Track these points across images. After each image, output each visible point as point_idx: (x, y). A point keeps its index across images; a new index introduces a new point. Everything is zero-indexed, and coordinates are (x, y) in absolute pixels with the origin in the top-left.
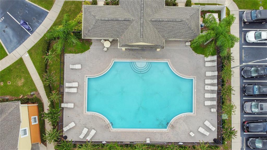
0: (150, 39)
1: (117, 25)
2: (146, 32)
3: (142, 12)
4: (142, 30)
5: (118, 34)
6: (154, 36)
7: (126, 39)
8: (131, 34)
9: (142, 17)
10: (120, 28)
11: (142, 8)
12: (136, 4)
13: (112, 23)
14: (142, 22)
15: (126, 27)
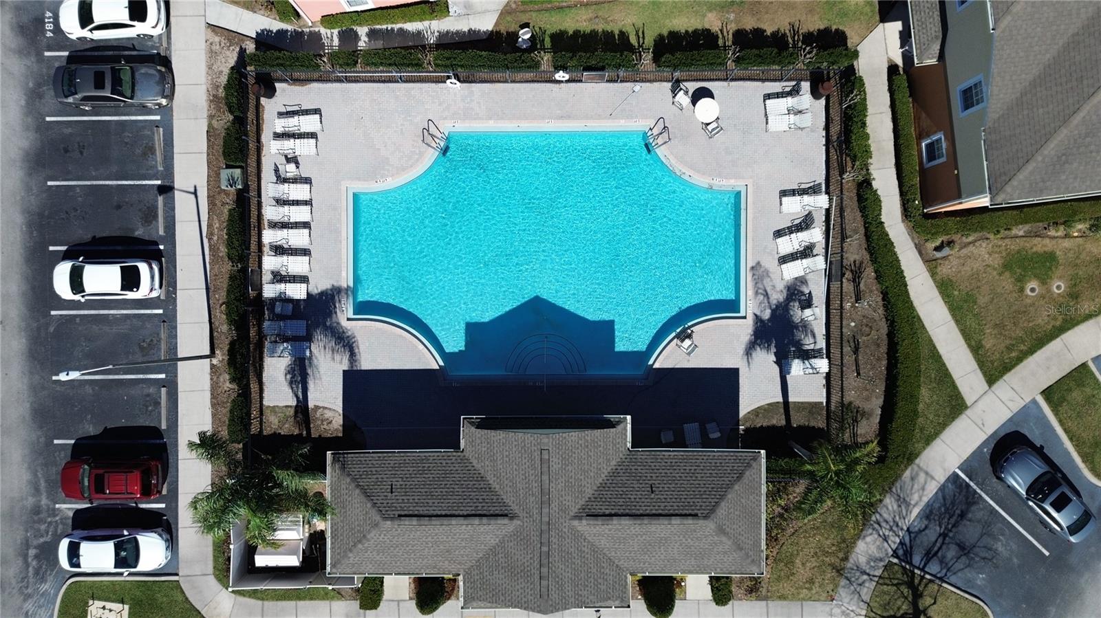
0: (514, 449)
1: (638, 500)
2: (531, 472)
3: (545, 549)
4: (545, 478)
5: (633, 468)
6: (499, 463)
7: (601, 449)
8: (586, 466)
9: (545, 527)
10: (625, 490)
11: (545, 561)
12: (566, 580)
13: (657, 508)
14: (545, 510)
15: (604, 493)
